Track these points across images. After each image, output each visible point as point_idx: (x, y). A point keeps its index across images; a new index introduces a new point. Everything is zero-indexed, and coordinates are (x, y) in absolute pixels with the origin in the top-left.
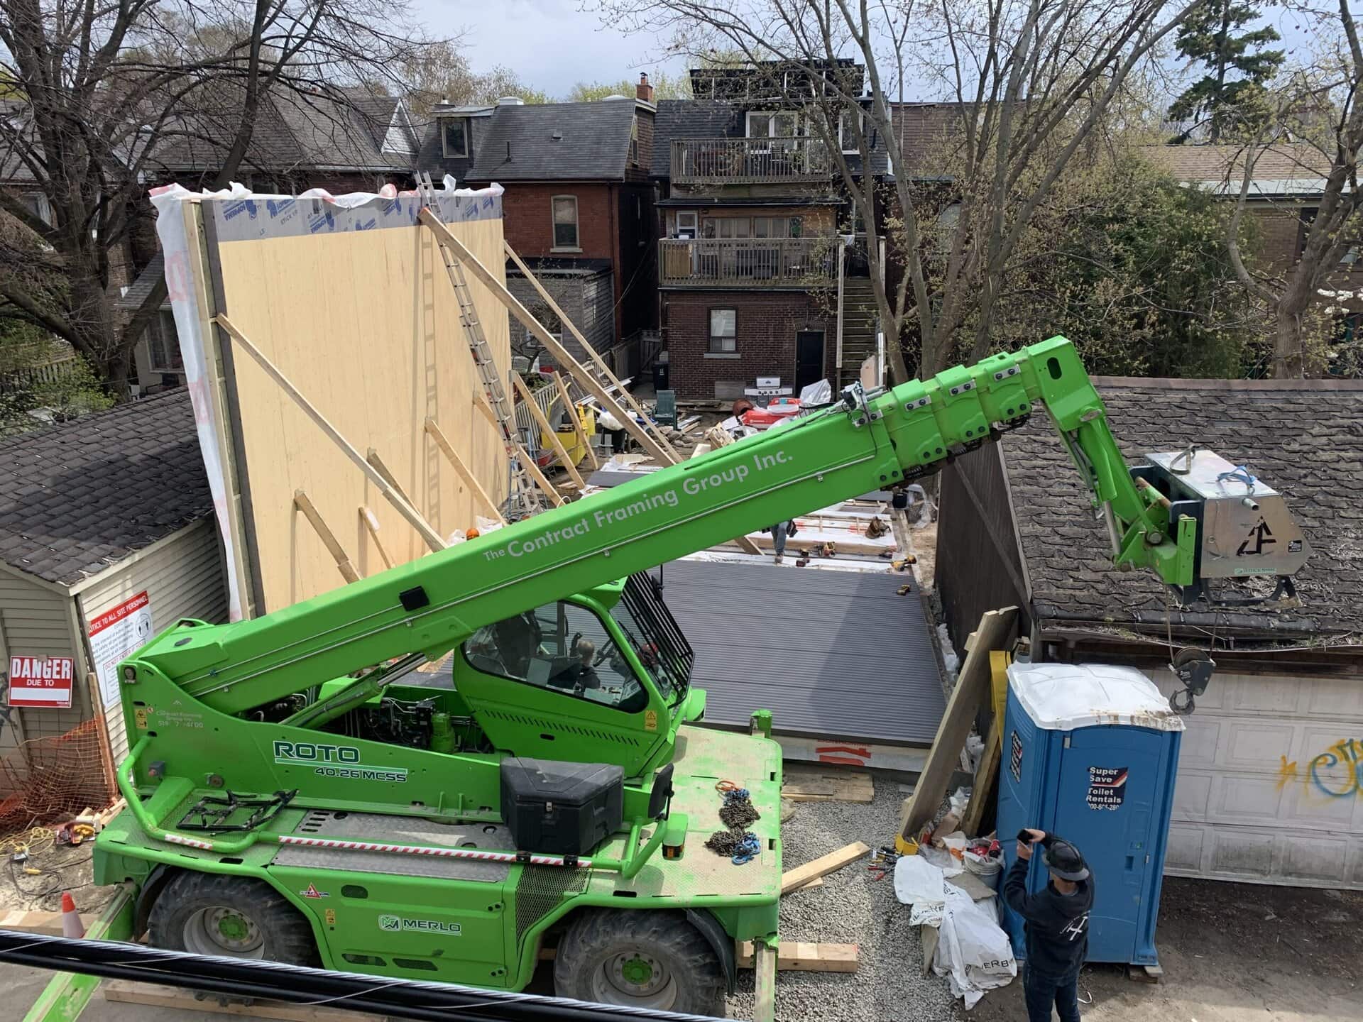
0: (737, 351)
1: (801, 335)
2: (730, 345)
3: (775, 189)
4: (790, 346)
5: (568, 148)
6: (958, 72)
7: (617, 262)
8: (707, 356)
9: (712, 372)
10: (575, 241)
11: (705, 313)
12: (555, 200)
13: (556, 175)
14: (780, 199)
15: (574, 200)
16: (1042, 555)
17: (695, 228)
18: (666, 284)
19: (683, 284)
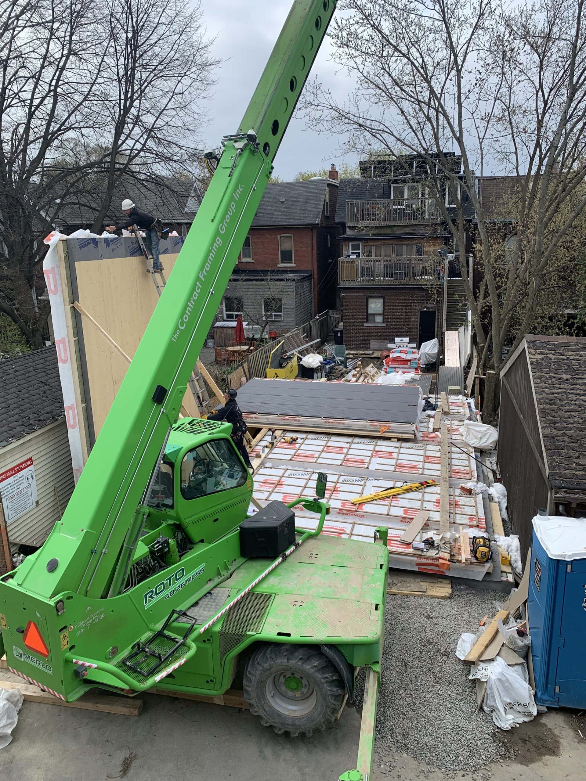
0: (383, 322)
1: (422, 313)
2: (379, 319)
3: (408, 228)
4: (415, 320)
5: (289, 208)
6: (517, 156)
7: (315, 272)
8: (365, 325)
9: (369, 334)
10: (292, 260)
11: (365, 300)
12: (281, 237)
13: (281, 223)
14: (410, 234)
15: (291, 237)
16: (556, 448)
17: (360, 251)
18: (342, 284)
19: (353, 284)
